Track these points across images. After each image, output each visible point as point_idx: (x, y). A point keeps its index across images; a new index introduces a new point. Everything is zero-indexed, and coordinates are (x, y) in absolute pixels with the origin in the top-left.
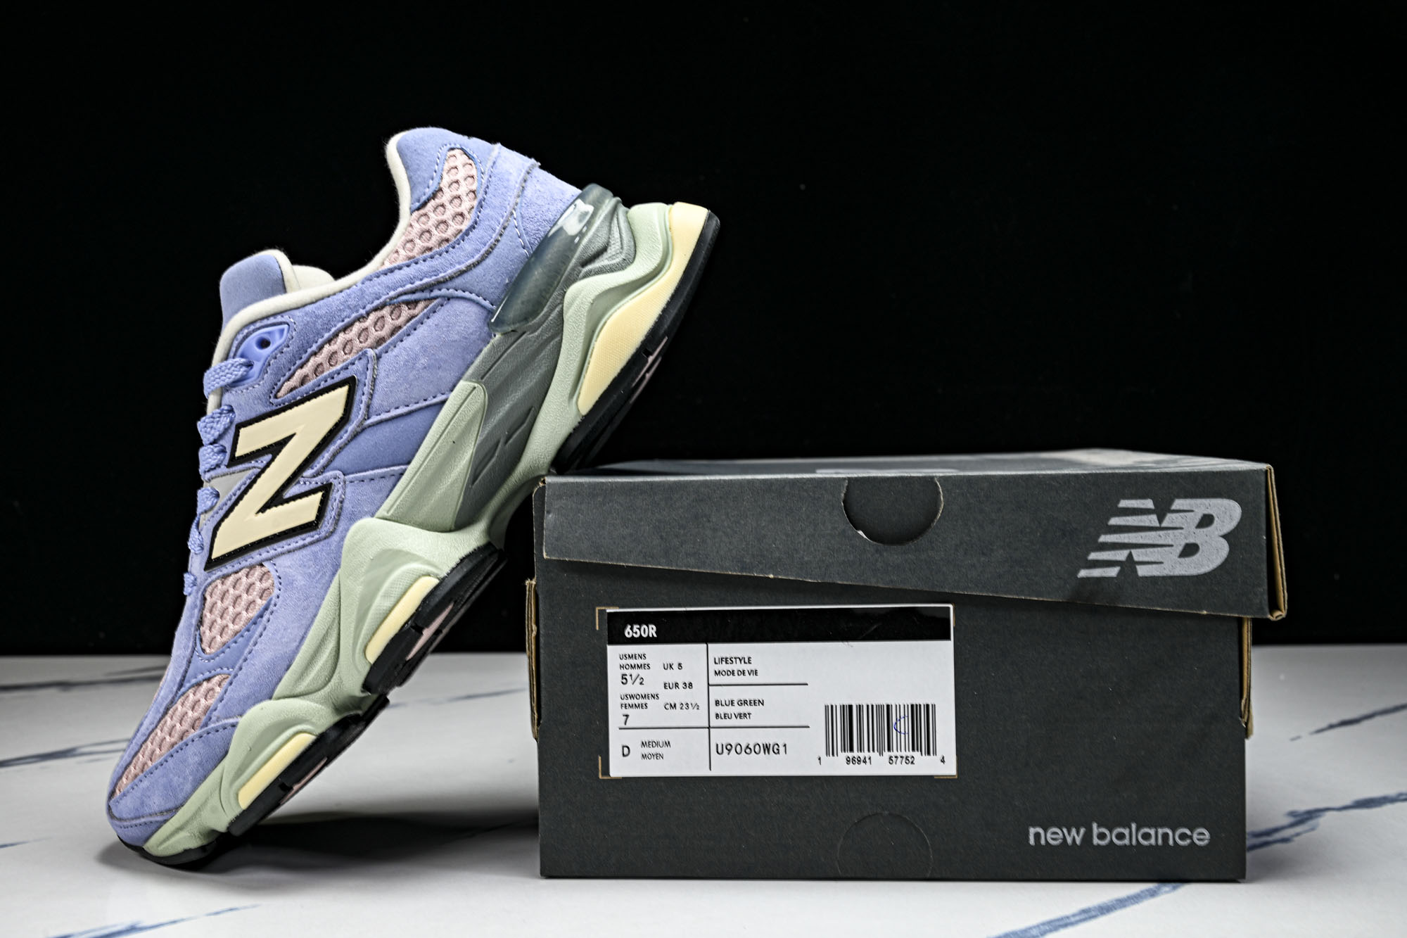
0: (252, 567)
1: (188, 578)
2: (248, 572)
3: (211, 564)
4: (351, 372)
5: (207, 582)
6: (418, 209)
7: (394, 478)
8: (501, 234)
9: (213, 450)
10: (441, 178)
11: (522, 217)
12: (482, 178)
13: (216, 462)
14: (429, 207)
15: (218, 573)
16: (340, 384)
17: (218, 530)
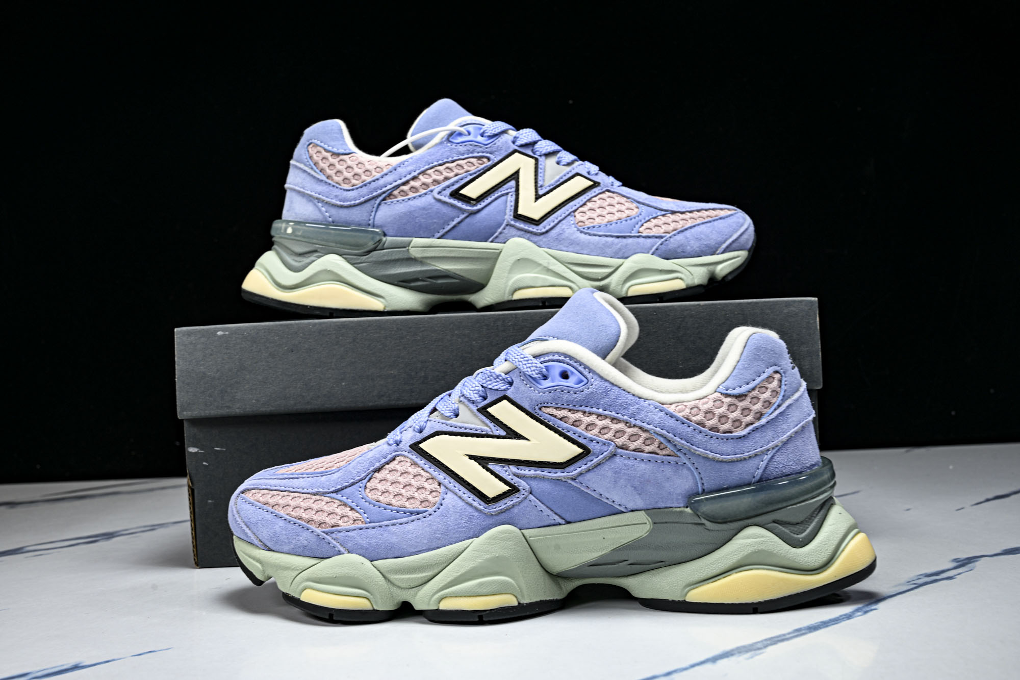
0: (433, 478)
2: (429, 479)
3: (415, 447)
4: (591, 446)
5: (404, 453)
6: (722, 394)
7: (552, 522)
8: (750, 457)
9: (479, 391)
10: (753, 389)
11: (772, 457)
12: (775, 409)
13: (474, 399)
14: (728, 400)
15: (414, 457)
16: (580, 445)
17: (438, 435)
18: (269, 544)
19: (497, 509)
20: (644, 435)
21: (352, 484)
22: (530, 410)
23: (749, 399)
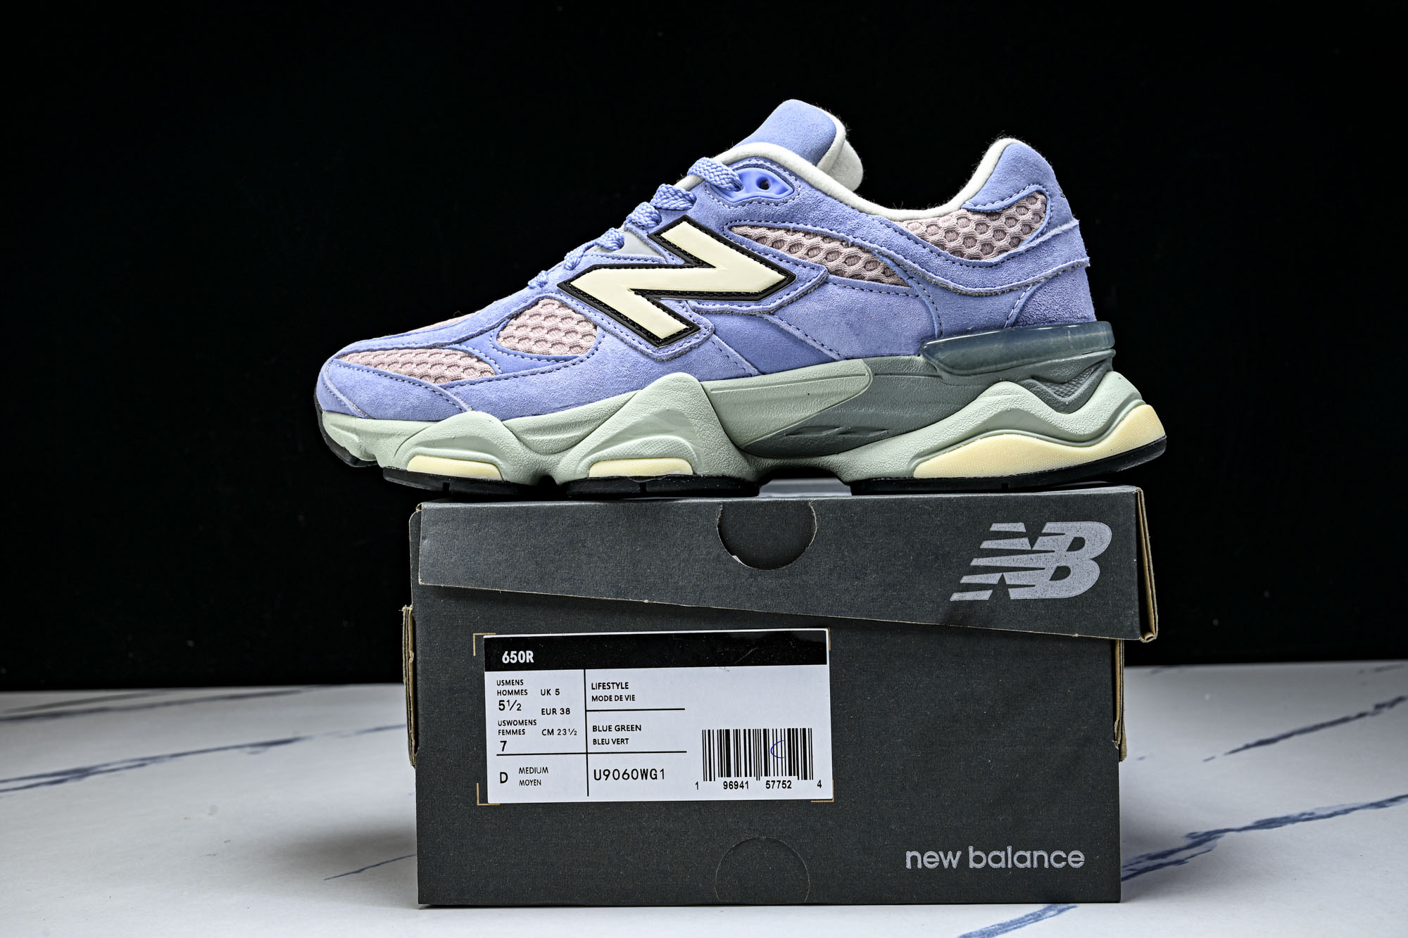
0: (587, 320)
1: (542, 276)
2: (582, 321)
3: (566, 287)
4: (796, 271)
5: (550, 294)
6: (968, 210)
7: (741, 372)
8: (1003, 292)
9: (651, 213)
10: (1010, 207)
11: (1032, 296)
12: (1037, 237)
13: (644, 223)
14: (977, 217)
15: (563, 298)
16: (781, 271)
17: (596, 269)
18: (368, 410)
19: (670, 352)
20: (865, 256)
21: (481, 333)
22: (717, 231)
23: (1003, 219)
